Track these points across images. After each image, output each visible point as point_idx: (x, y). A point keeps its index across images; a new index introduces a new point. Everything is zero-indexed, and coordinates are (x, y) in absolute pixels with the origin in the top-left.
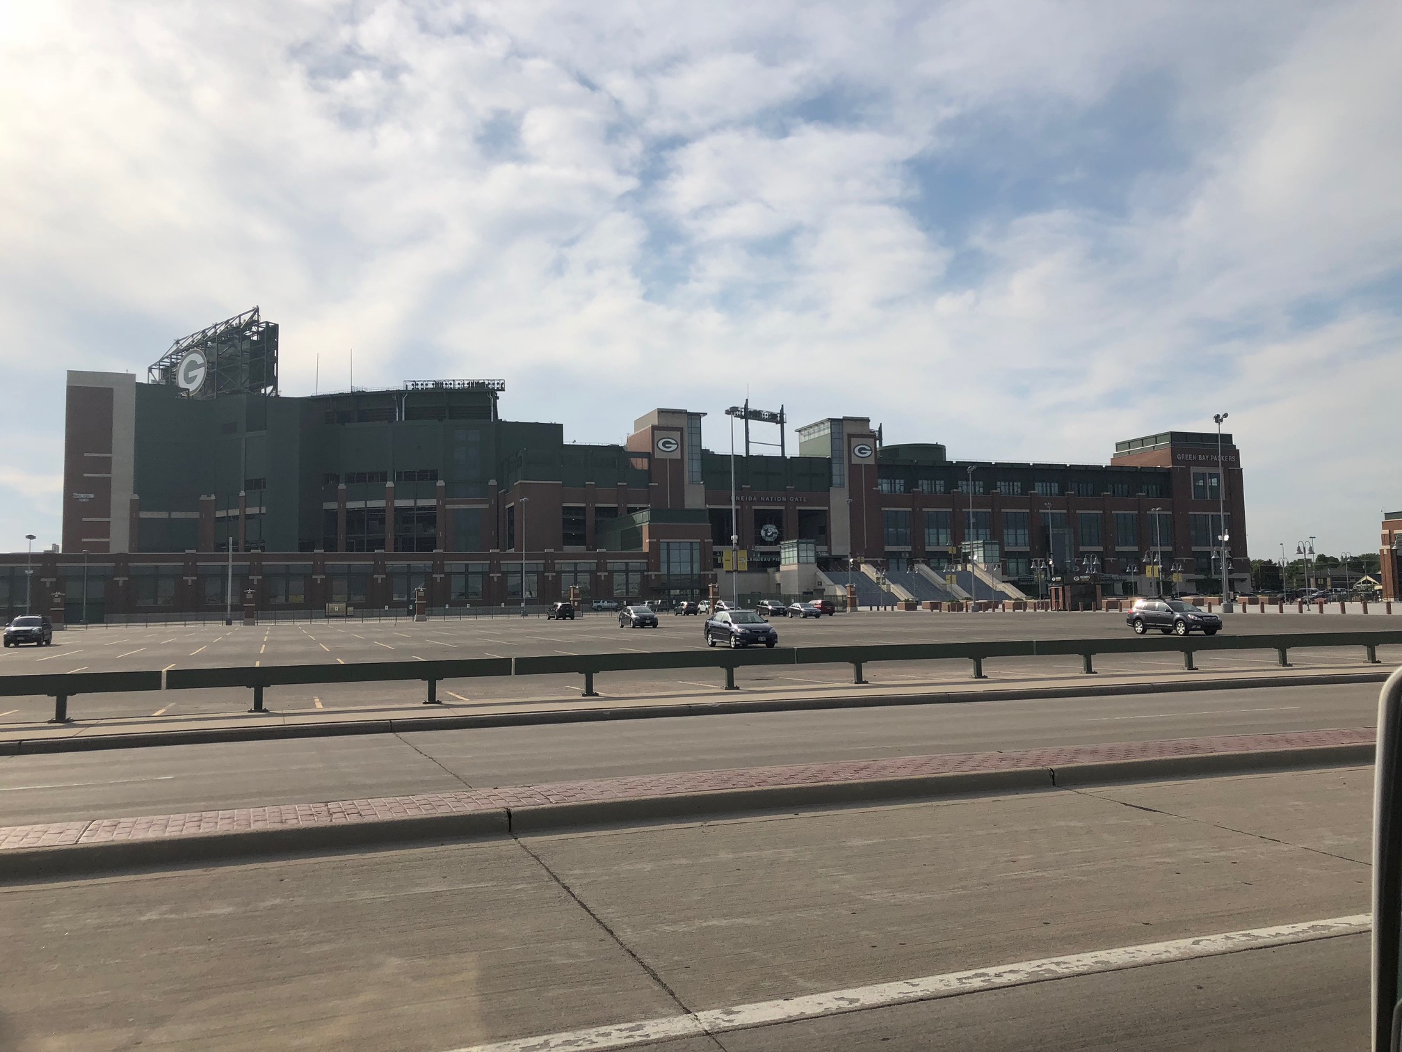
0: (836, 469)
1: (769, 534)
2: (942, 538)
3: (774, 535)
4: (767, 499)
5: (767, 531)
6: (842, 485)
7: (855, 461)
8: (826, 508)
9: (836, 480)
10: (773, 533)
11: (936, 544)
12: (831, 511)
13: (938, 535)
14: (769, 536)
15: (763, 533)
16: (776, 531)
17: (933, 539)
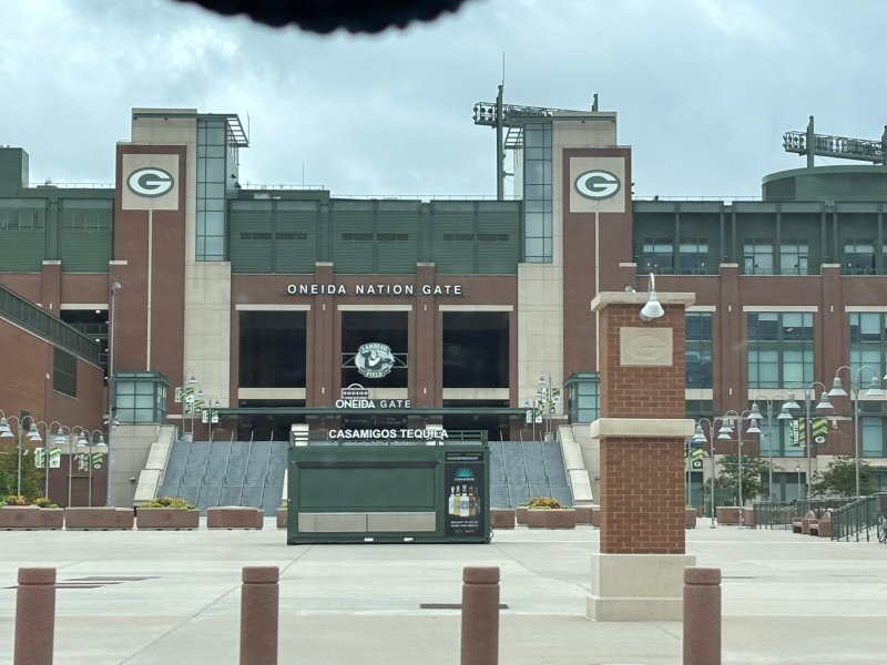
0: (533, 224)
1: (372, 363)
2: (793, 372)
3: (384, 366)
4: (371, 289)
5: (367, 356)
6: (547, 259)
7: (578, 206)
8: (509, 308)
9: (533, 247)
10: (381, 362)
11: (777, 385)
12: (519, 313)
13: (781, 364)
14: (371, 368)
15: (359, 362)
16: (391, 357)
17: (769, 373)
